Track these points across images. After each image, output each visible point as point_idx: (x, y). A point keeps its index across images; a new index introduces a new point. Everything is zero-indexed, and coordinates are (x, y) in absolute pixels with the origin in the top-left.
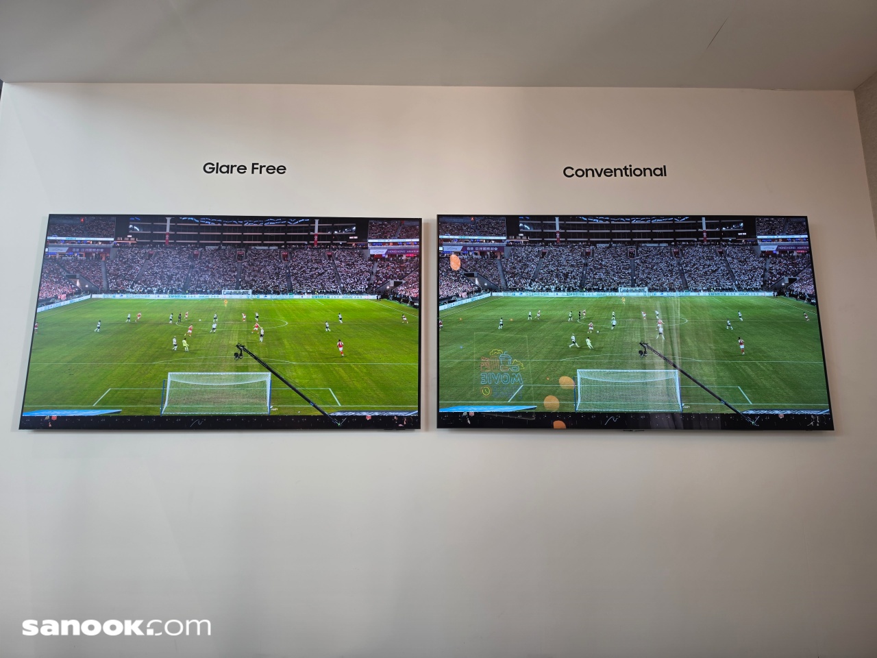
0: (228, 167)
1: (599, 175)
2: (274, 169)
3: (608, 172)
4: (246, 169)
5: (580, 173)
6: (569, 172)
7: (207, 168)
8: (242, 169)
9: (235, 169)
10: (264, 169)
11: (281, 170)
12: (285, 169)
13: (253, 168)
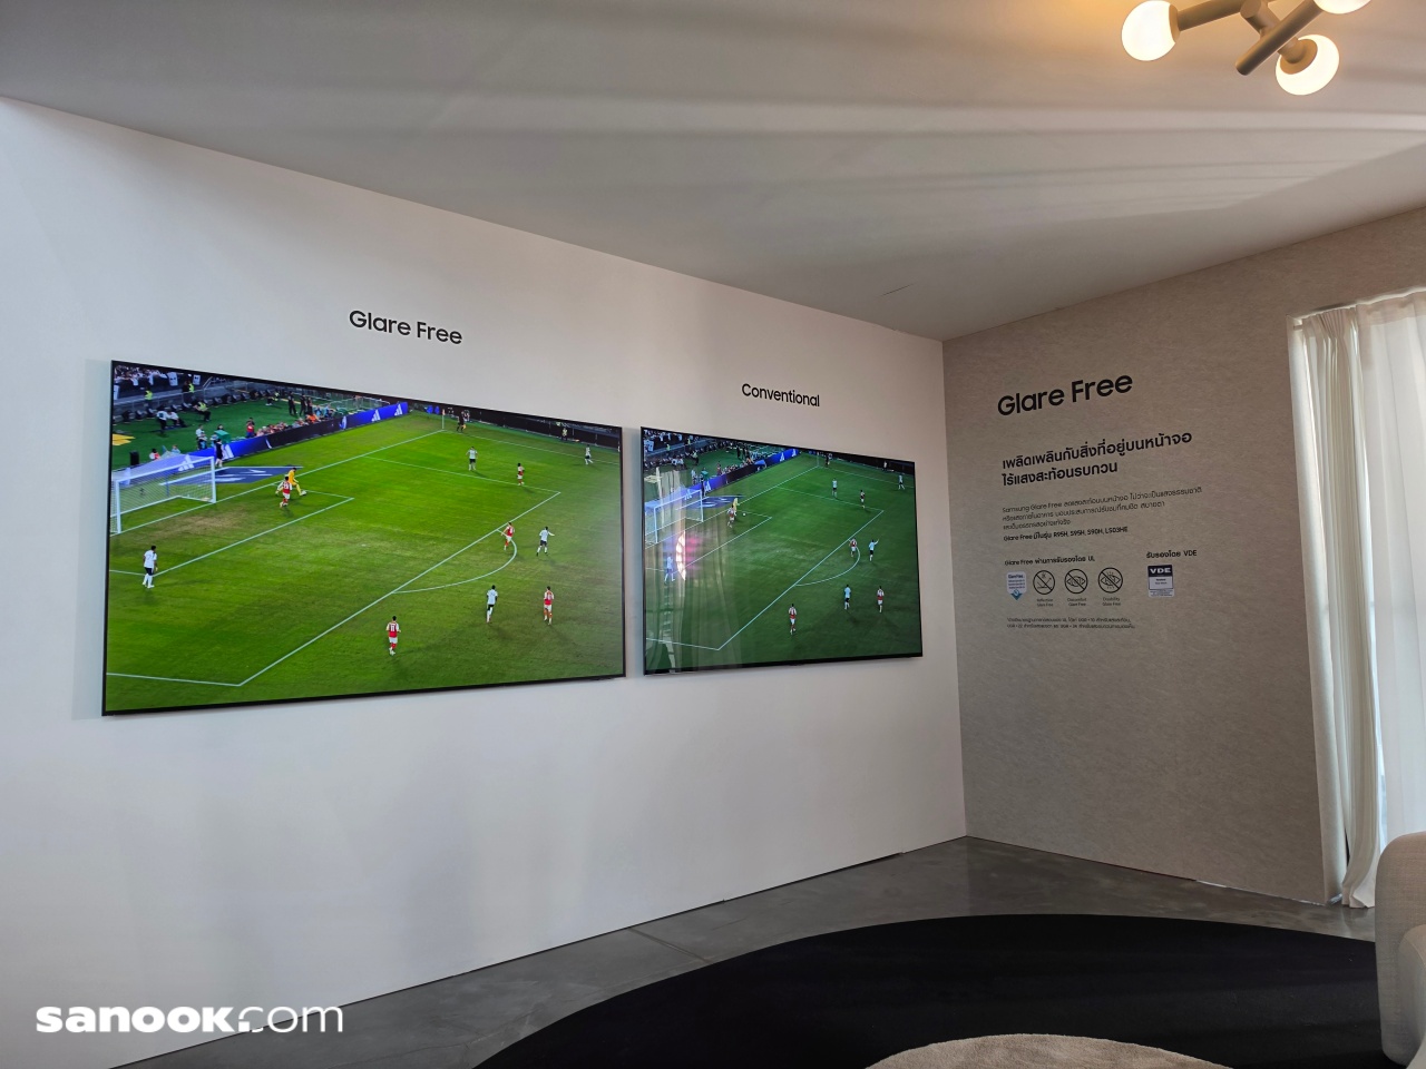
0: (385, 321)
1: (771, 398)
2: (447, 335)
3: (777, 395)
4: (409, 328)
5: (755, 392)
6: (747, 390)
7: (356, 317)
8: (404, 328)
9: (395, 326)
10: (433, 333)
11: (455, 337)
12: (460, 337)
13: (419, 330)
